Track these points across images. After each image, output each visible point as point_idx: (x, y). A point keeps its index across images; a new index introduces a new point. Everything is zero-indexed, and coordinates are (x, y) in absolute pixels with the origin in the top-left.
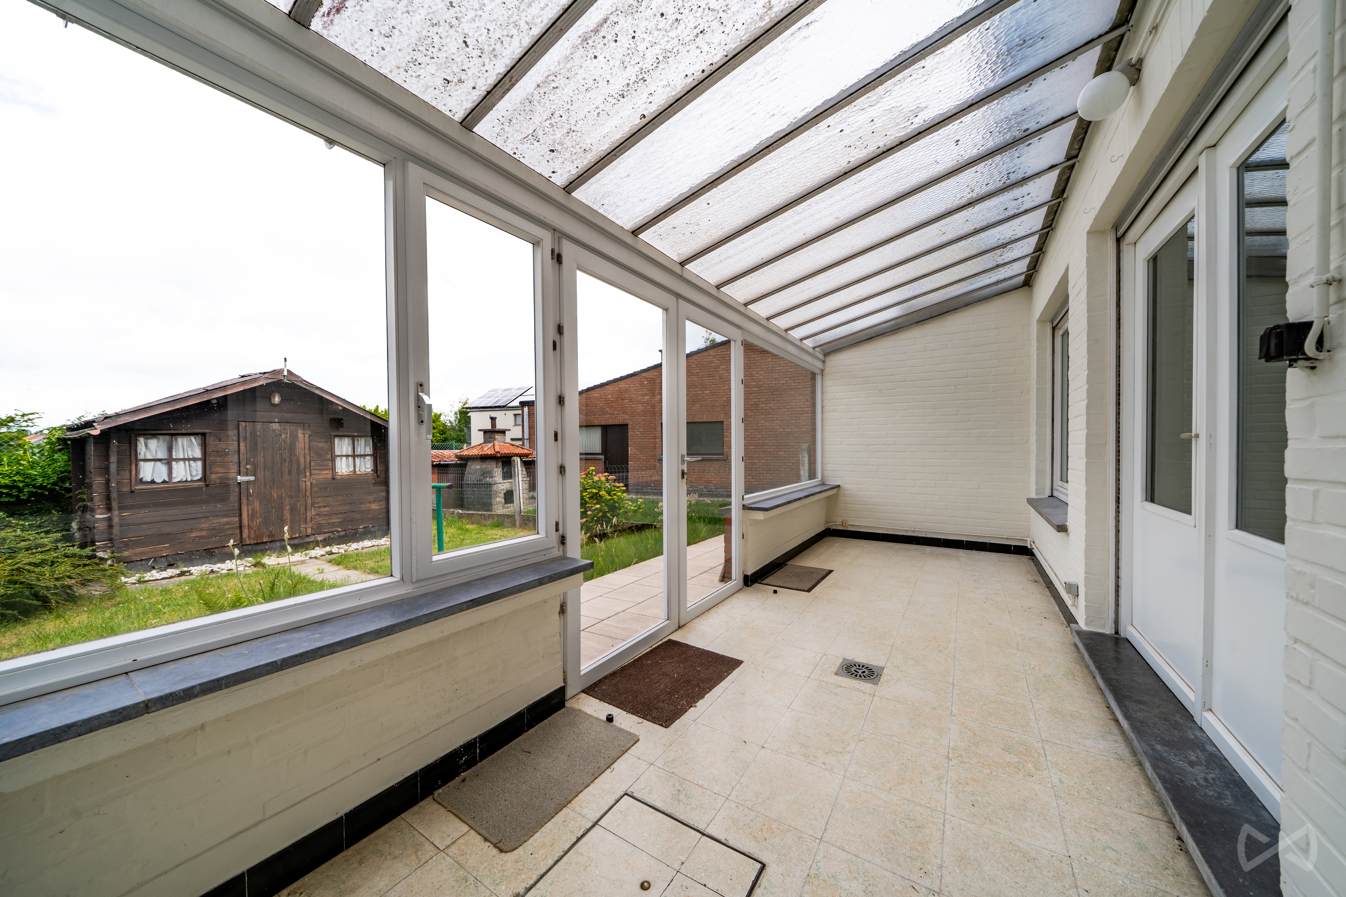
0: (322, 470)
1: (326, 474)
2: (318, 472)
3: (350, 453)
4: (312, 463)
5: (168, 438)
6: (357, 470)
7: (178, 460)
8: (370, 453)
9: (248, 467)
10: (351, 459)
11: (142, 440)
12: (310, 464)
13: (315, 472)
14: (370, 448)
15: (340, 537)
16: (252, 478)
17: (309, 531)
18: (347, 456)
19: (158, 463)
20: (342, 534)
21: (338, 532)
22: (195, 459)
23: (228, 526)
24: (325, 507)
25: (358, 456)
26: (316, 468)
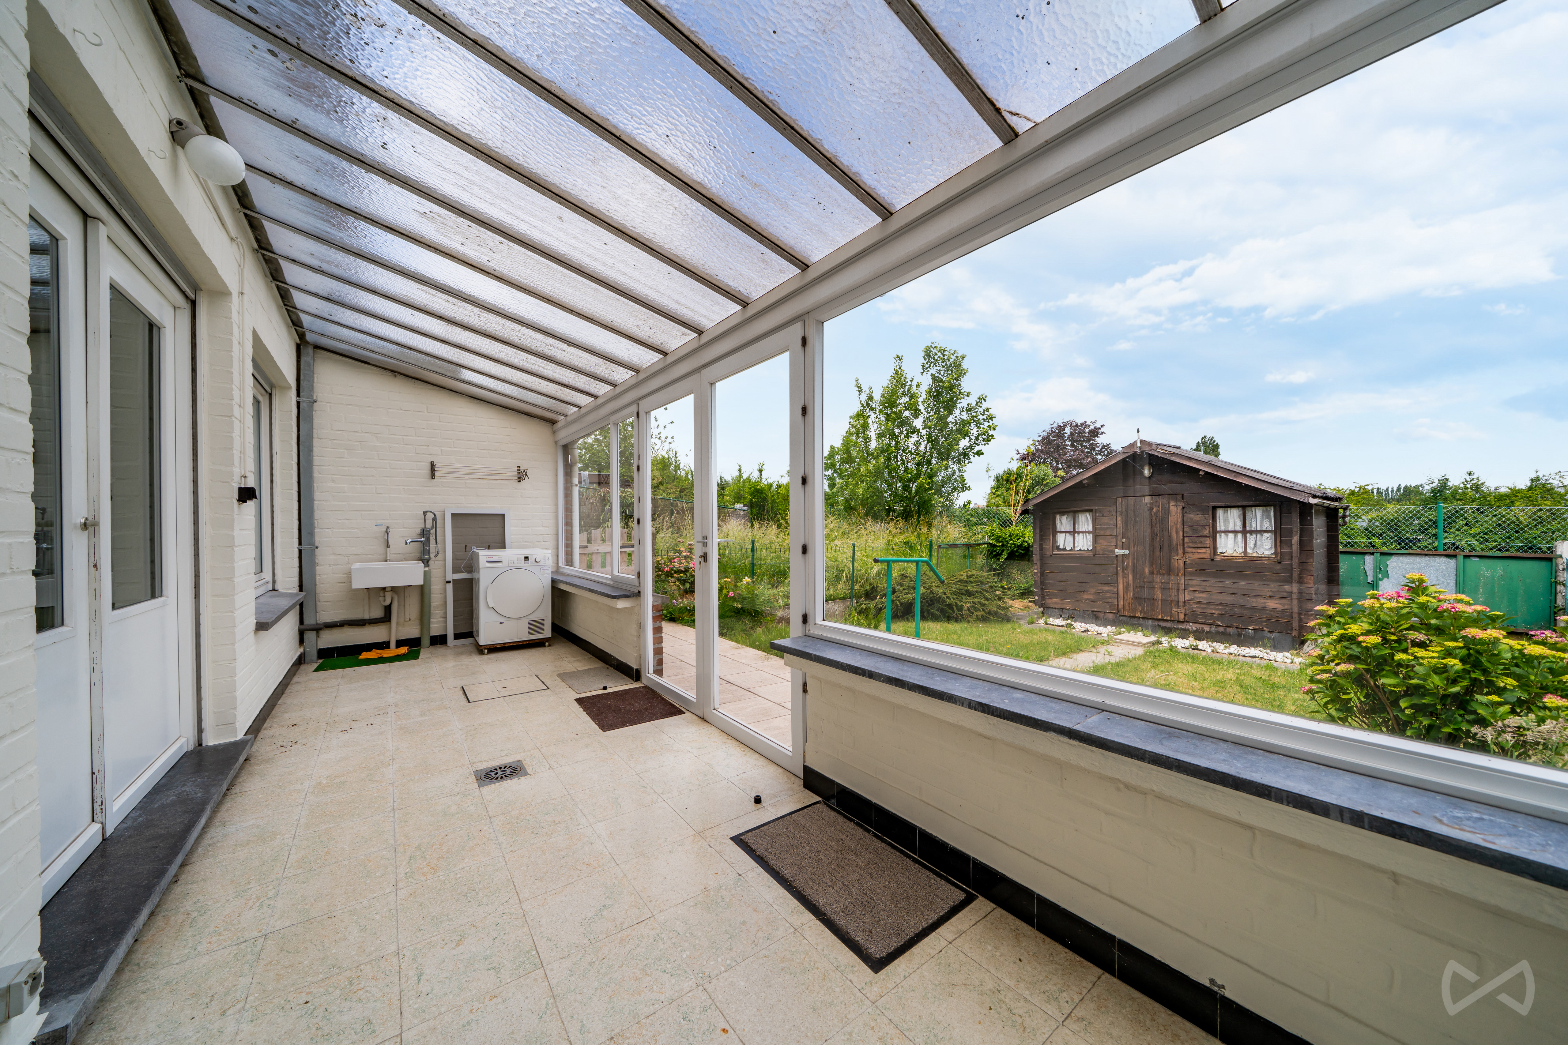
0: (1198, 548)
1: (1204, 554)
2: (1194, 550)
3: (1239, 527)
4: (1186, 539)
5: (1071, 515)
6: (1249, 551)
7: (1079, 532)
8: (1269, 528)
9: (1124, 540)
10: (1240, 536)
11: (1058, 517)
12: (1183, 540)
13: (1190, 550)
14: (1270, 522)
15: (1218, 633)
16: (1127, 552)
17: (1182, 617)
18: (1235, 532)
19: (1068, 534)
20: (1221, 629)
21: (1218, 626)
22: (1089, 532)
23: (1108, 595)
24: (1201, 592)
25: (1251, 532)
26: (1190, 545)
